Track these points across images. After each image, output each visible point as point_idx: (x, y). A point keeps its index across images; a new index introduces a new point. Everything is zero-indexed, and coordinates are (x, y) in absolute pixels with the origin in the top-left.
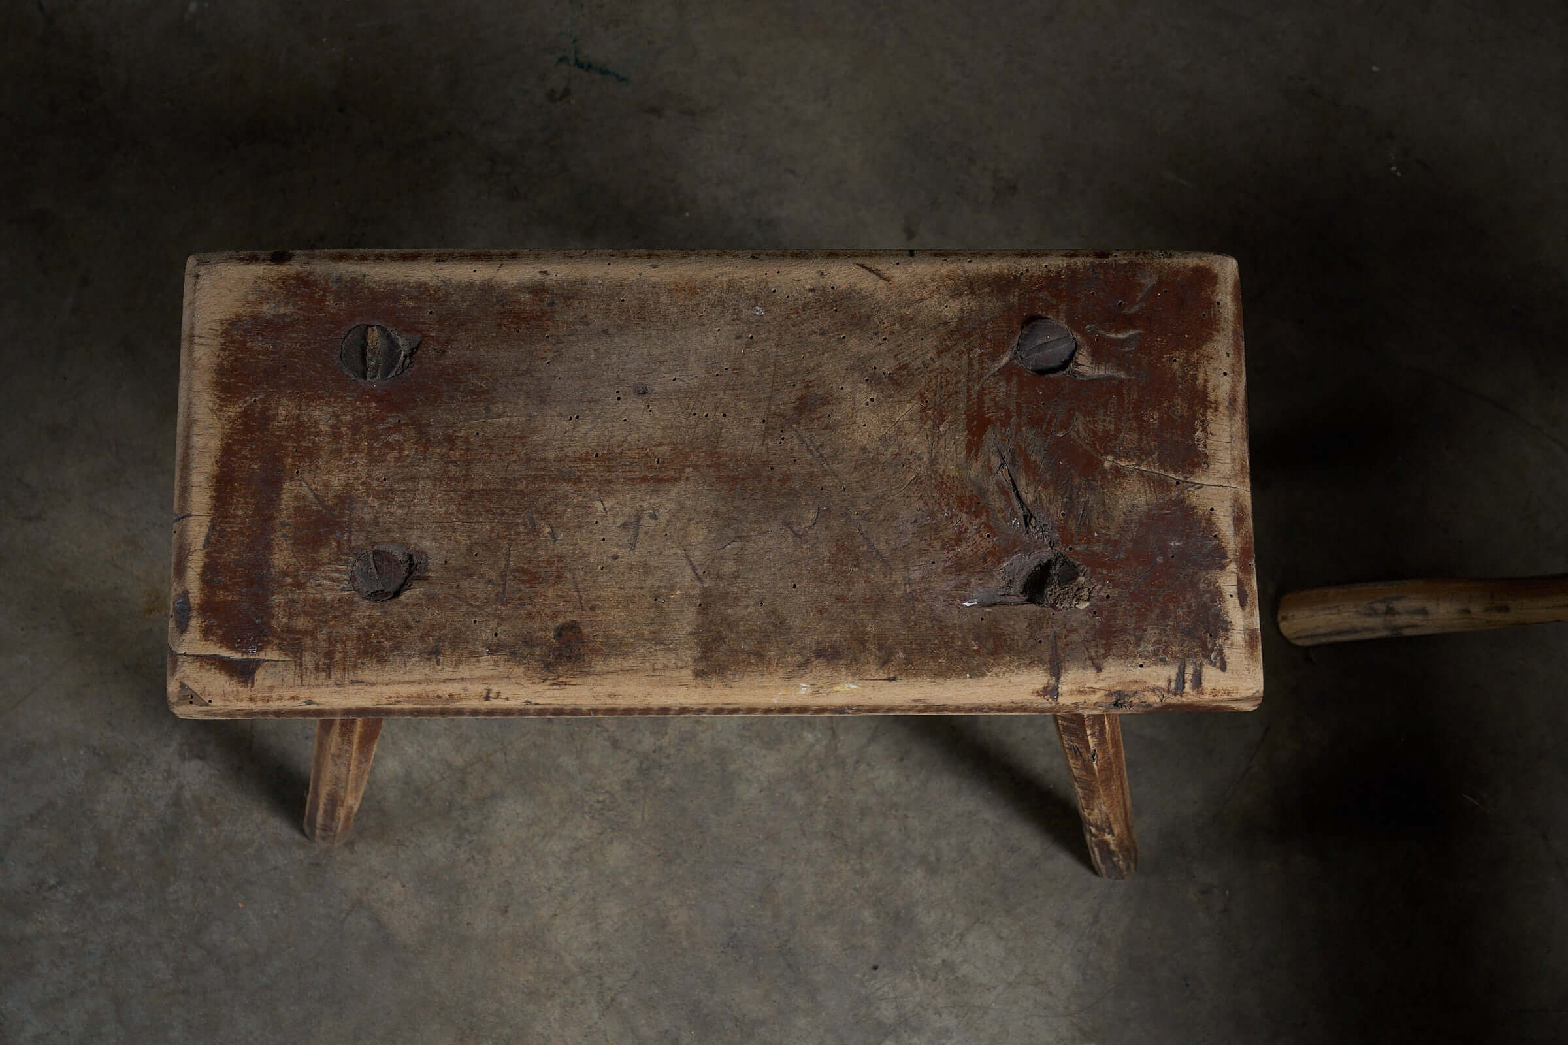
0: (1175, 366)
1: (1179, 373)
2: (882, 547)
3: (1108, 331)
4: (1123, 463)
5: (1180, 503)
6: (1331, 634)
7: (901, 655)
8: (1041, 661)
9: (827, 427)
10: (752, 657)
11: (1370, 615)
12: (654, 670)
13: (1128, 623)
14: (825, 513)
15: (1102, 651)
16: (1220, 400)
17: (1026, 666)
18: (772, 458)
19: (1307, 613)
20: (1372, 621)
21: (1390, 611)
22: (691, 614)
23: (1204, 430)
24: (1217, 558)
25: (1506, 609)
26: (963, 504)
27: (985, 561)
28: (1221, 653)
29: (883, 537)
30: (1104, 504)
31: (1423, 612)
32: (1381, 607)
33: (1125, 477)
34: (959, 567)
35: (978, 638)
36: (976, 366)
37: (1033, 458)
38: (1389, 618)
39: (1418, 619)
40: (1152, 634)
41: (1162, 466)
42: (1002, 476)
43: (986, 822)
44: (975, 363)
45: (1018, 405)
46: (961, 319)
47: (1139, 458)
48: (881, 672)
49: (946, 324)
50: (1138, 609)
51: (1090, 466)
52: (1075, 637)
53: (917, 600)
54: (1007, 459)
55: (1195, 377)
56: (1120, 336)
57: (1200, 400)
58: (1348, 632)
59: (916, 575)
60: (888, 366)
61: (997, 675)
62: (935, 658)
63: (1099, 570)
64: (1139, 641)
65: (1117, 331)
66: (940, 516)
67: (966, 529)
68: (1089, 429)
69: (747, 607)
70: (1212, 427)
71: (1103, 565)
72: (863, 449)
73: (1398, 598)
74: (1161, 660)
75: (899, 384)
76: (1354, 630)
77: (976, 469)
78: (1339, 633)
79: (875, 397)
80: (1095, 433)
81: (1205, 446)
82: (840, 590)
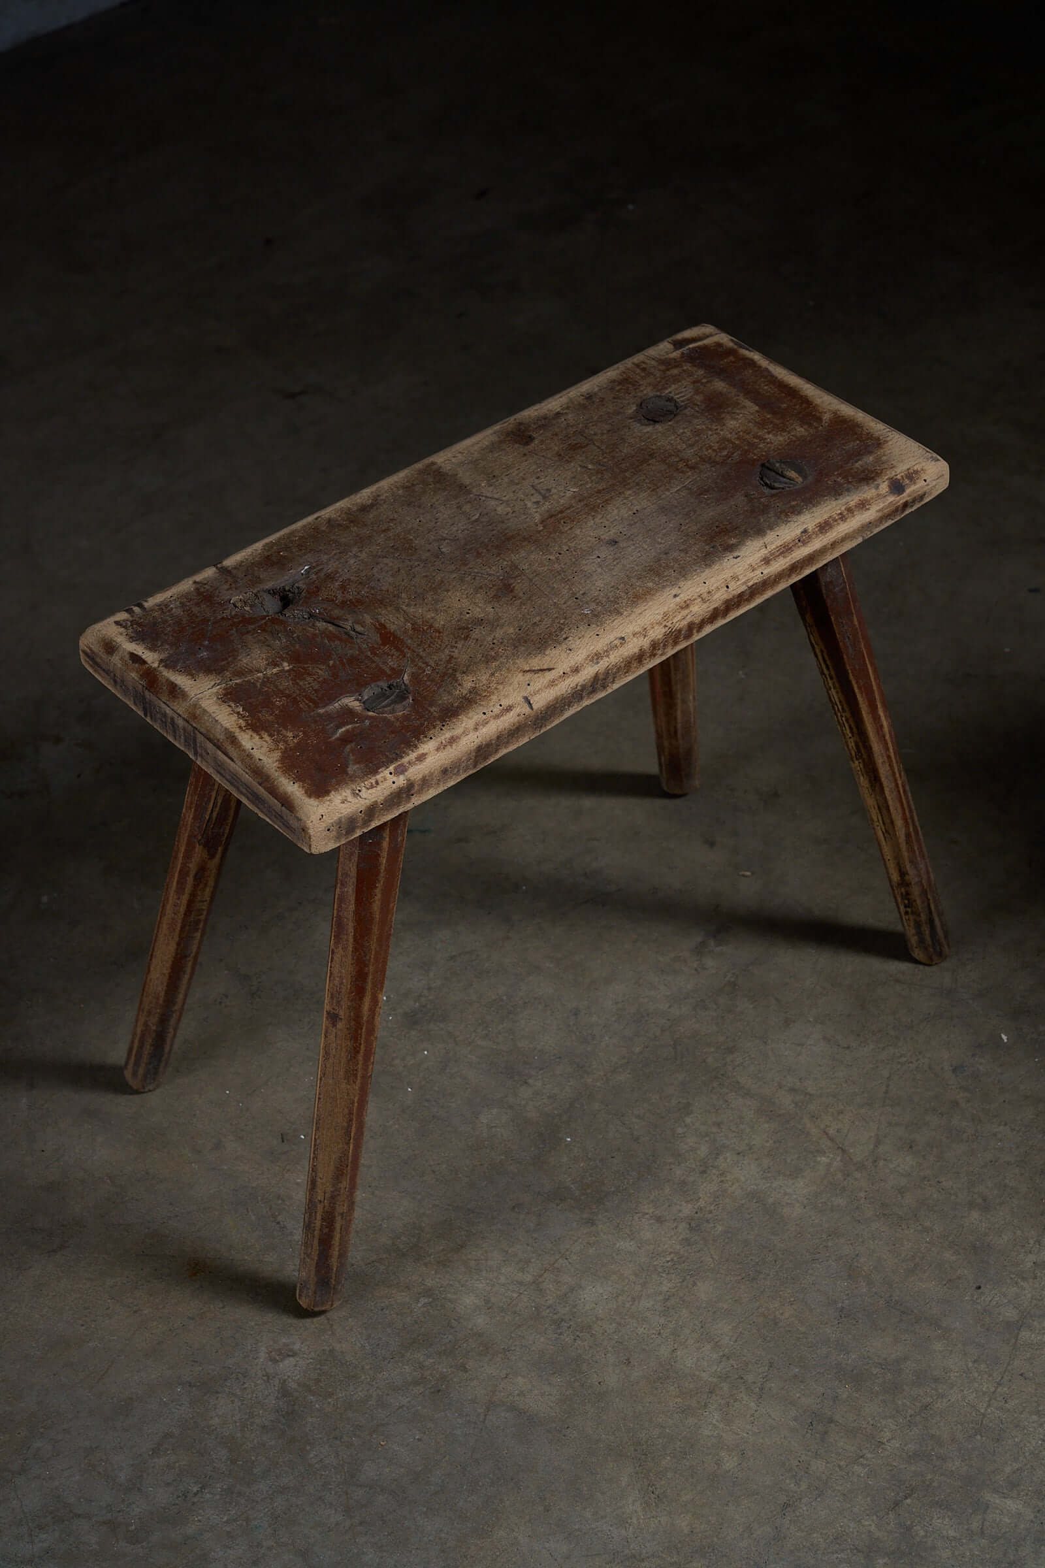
0: (290, 734)
1: (284, 732)
2: (385, 561)
3: (353, 729)
4: (275, 671)
5: (219, 671)
7: (324, 529)
8: (235, 568)
9: (481, 588)
10: (410, 485)
12: (460, 452)
13: (197, 609)
14: (438, 555)
15: (202, 590)
16: (242, 733)
17: (242, 562)
18: (498, 558)
22: (467, 481)
23: (238, 713)
24: (169, 663)
26: (357, 601)
27: (316, 587)
28: (125, 627)
29: (391, 564)
30: (268, 646)
33: (268, 664)
34: (330, 577)
35: (284, 557)
36: (420, 664)
37: (337, 642)
40: (178, 612)
41: (249, 681)
42: (348, 625)
44: (423, 666)
45: (374, 662)
46: (457, 681)
47: (268, 678)
48: (327, 516)
49: (464, 673)
50: (197, 617)
51: (295, 658)
52: (226, 587)
53: (340, 553)
54: (352, 633)
55: (271, 735)
56: (343, 729)
57: (256, 727)
59: (352, 561)
60: (476, 633)
61: (256, 550)
62: (301, 538)
63: (240, 619)
64: (183, 604)
65: (347, 731)
66: (366, 590)
67: (343, 593)
68: (314, 675)
69: (437, 501)
70: (234, 717)
71: (239, 623)
72: (448, 591)
74: (160, 605)
75: (459, 629)
77: (368, 619)
79: (468, 615)
80: (309, 674)
81: (229, 706)
82: (391, 534)
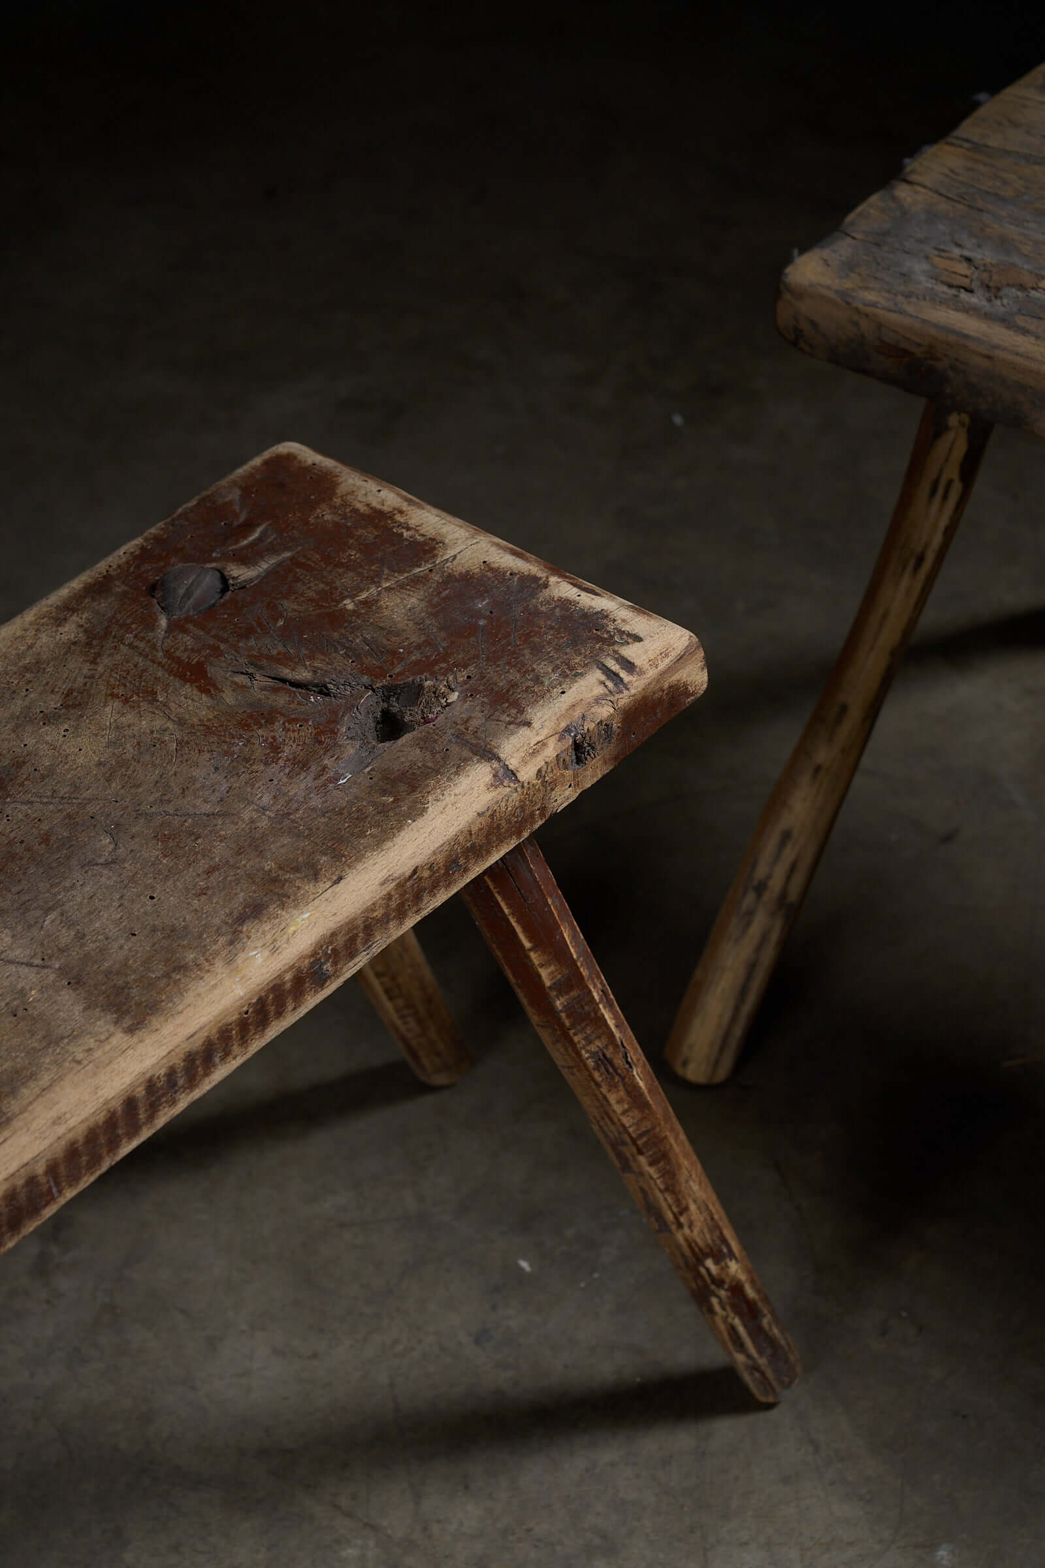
0: (328, 517)
1: (337, 519)
2: (207, 808)
3: (237, 542)
4: (363, 596)
5: (449, 579)
6: (737, 1009)
7: (324, 858)
8: (465, 760)
9: (43, 778)
10: (174, 975)
11: (748, 924)
12: (79, 1062)
13: (511, 677)
14: (116, 831)
15: (514, 711)
16: (396, 505)
17: (457, 773)
18: (12, 835)
19: (697, 1022)
20: (755, 930)
21: (761, 888)
22: (66, 996)
23: (408, 529)
25: (844, 709)
26: (248, 726)
27: (321, 743)
28: (621, 633)
29: (198, 802)
30: (381, 628)
31: (786, 836)
32: (750, 899)
33: (377, 601)
34: (300, 764)
35: (384, 792)
36: (142, 645)
37: (274, 652)
38: (766, 896)
39: (789, 854)
40: (543, 668)
41: (401, 572)
42: (261, 680)
43: (613, 1464)
44: (137, 643)
45: (214, 637)
46: (86, 631)
47: (373, 582)
48: (321, 884)
49: (75, 643)
50: (509, 663)
51: (337, 619)
52: (474, 723)
53: (289, 814)
54: (250, 671)
55: (355, 511)
56: (251, 538)
57: (379, 518)
58: (749, 976)
59: (266, 800)
60: (53, 702)
61: (437, 800)
62: (362, 834)
63: (437, 668)
64: (538, 680)
65: (245, 537)
66: (236, 749)
67: (274, 738)
68: (303, 601)
69: (121, 947)
70: (412, 523)
71: (436, 662)
72: (100, 764)
73: (754, 866)
74: (576, 675)
75: (80, 704)
76: (752, 967)
77: (229, 697)
78: (743, 991)
79: (66, 727)
80: (311, 600)
81: (423, 535)
82: (203, 864)
